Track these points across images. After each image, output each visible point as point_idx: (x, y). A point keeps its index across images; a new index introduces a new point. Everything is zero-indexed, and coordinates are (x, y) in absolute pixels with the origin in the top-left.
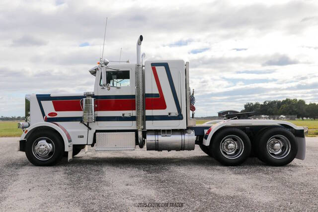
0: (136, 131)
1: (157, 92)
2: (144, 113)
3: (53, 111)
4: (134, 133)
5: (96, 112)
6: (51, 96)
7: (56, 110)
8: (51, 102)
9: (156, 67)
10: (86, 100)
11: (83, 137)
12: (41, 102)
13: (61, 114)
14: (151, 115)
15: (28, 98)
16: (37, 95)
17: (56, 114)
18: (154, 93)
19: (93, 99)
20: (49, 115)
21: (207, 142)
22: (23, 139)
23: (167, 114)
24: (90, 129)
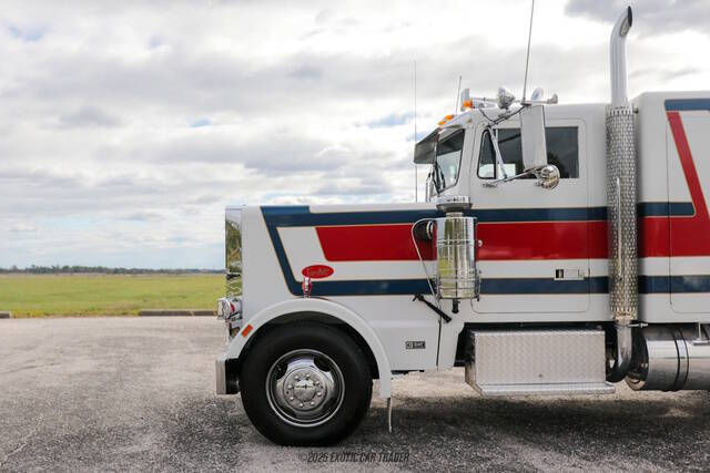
0: (610, 329)
1: (683, 195)
2: (639, 267)
3: (324, 262)
4: (601, 334)
5: (481, 264)
6: (312, 211)
7: (329, 257)
9: (682, 114)
10: (448, 224)
11: (423, 345)
12: (281, 230)
13: (345, 271)
14: (665, 273)
15: (236, 218)
16: (264, 209)
17: (330, 271)
18: (674, 199)
19: (471, 220)
20: (305, 272)
22: (237, 356)
24: (446, 319)
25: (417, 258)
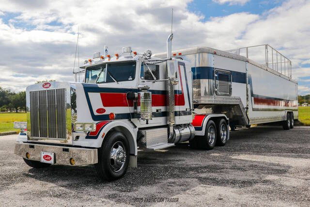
0: (168, 127)
3: (101, 106)
8: (98, 95)
9: (180, 66)
12: (89, 93)
13: (109, 110)
16: (83, 85)
17: (104, 111)
18: (180, 89)
21: (202, 133)
22: (100, 146)
23: (185, 110)
24: (135, 127)
25: (127, 106)
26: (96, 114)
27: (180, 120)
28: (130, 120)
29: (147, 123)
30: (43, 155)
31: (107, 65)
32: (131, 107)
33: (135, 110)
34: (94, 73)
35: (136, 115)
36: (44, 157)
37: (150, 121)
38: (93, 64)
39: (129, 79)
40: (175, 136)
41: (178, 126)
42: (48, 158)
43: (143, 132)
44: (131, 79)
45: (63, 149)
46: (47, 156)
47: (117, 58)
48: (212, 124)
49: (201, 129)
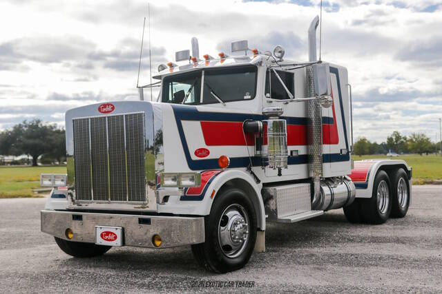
4: (309, 185)
6: (199, 110)
7: (208, 143)
8: (198, 123)
13: (216, 152)
17: (208, 152)
18: (330, 115)
21: (367, 193)
22: (208, 213)
23: (339, 152)
24: (258, 181)
25: (245, 145)
26: (194, 158)
27: (330, 169)
28: (249, 169)
29: (280, 174)
30: (99, 232)
31: (203, 72)
32: (249, 147)
33: (258, 152)
34: (178, 87)
35: (260, 161)
36: (102, 235)
37: (284, 171)
38: (176, 70)
39: (245, 98)
40: (324, 198)
41: (328, 181)
42: (110, 237)
43: (271, 190)
44: (250, 97)
45: (139, 219)
46: (108, 233)
47: (222, 61)
48: (384, 178)
49: (365, 186)
